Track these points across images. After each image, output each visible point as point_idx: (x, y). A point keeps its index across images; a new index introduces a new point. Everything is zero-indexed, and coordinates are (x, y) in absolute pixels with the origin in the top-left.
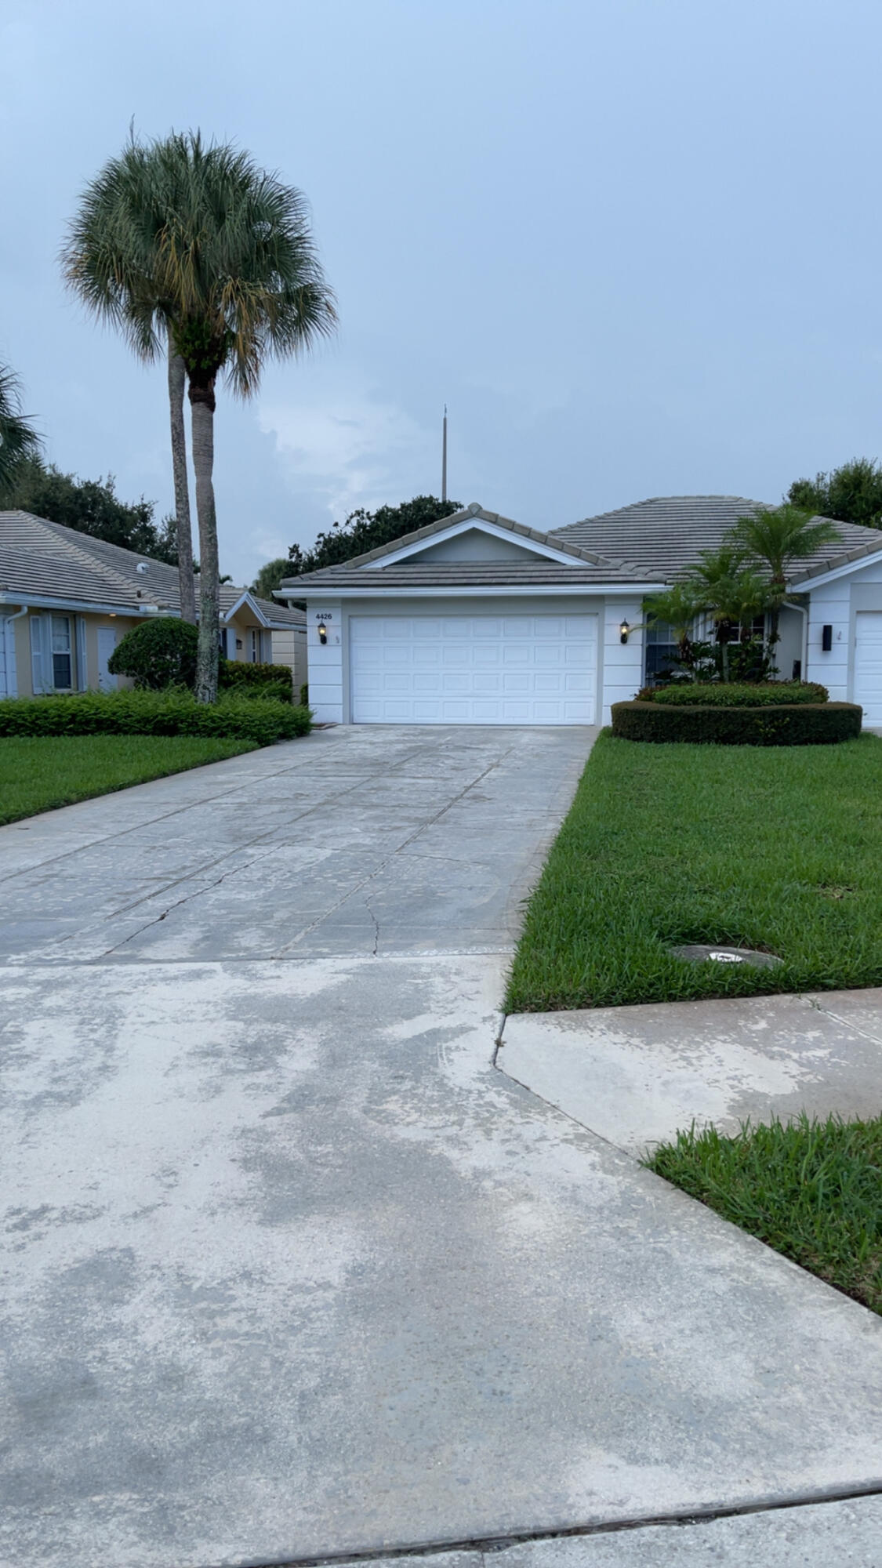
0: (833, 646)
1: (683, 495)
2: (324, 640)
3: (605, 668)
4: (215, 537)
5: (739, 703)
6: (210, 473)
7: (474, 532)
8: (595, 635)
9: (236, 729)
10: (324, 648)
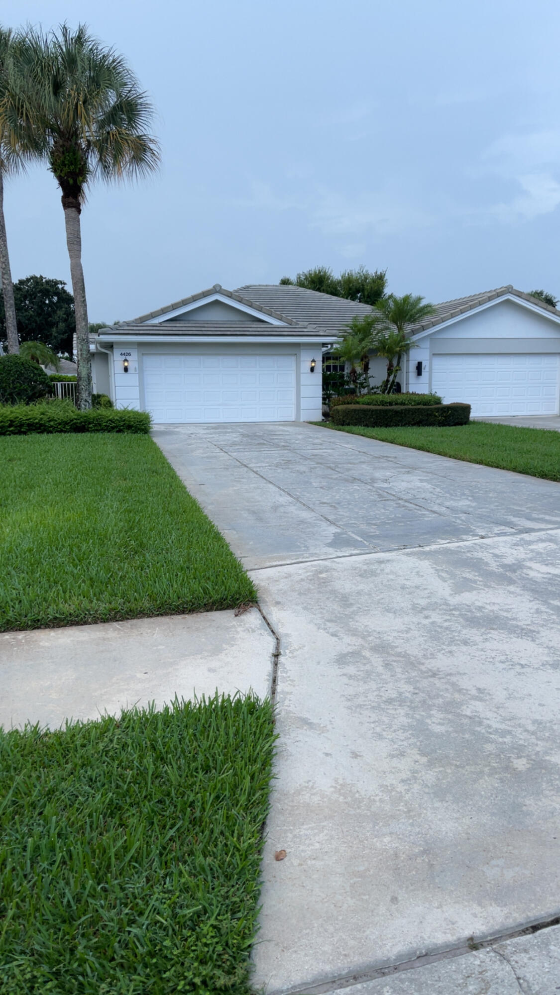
0: (423, 373)
1: (265, 284)
2: (126, 369)
3: (302, 387)
4: (85, 300)
5: (419, 404)
6: (79, 257)
7: (217, 303)
8: (294, 368)
9: (129, 427)
10: (126, 375)
